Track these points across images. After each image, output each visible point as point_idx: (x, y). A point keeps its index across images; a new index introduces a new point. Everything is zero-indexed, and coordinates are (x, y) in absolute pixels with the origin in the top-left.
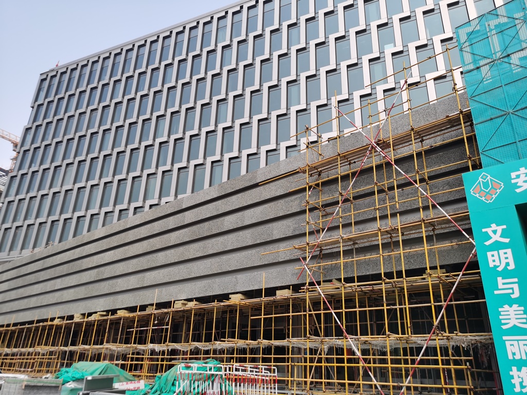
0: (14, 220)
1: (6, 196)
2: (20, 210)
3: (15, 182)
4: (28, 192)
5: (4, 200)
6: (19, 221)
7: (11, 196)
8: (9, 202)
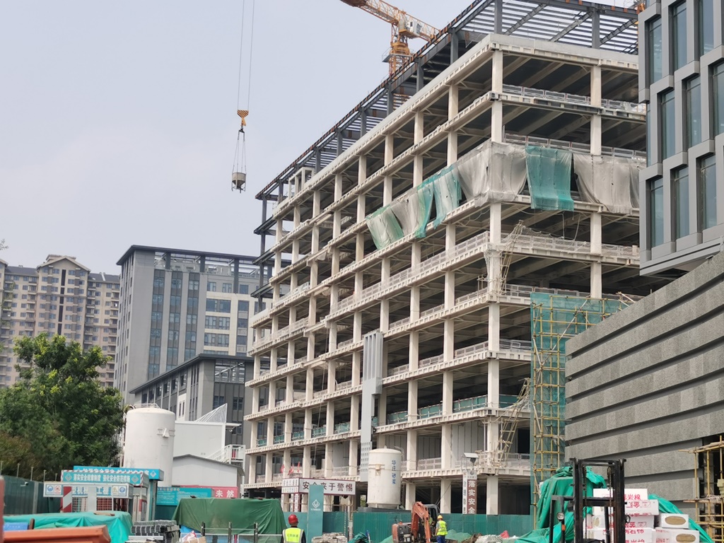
0: (687, 144)
1: (649, 81)
2: (694, 111)
3: (660, 32)
4: (699, 53)
5: (648, 94)
6: (700, 141)
7: (660, 76)
8: (662, 95)
